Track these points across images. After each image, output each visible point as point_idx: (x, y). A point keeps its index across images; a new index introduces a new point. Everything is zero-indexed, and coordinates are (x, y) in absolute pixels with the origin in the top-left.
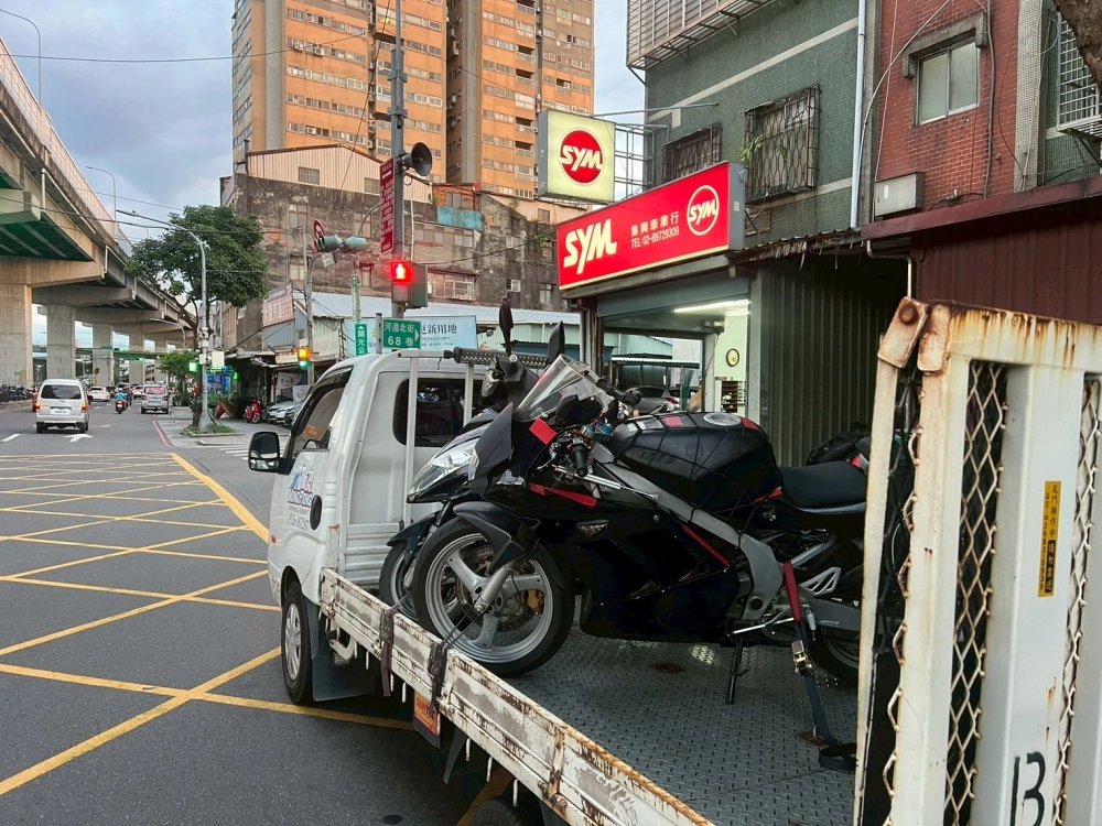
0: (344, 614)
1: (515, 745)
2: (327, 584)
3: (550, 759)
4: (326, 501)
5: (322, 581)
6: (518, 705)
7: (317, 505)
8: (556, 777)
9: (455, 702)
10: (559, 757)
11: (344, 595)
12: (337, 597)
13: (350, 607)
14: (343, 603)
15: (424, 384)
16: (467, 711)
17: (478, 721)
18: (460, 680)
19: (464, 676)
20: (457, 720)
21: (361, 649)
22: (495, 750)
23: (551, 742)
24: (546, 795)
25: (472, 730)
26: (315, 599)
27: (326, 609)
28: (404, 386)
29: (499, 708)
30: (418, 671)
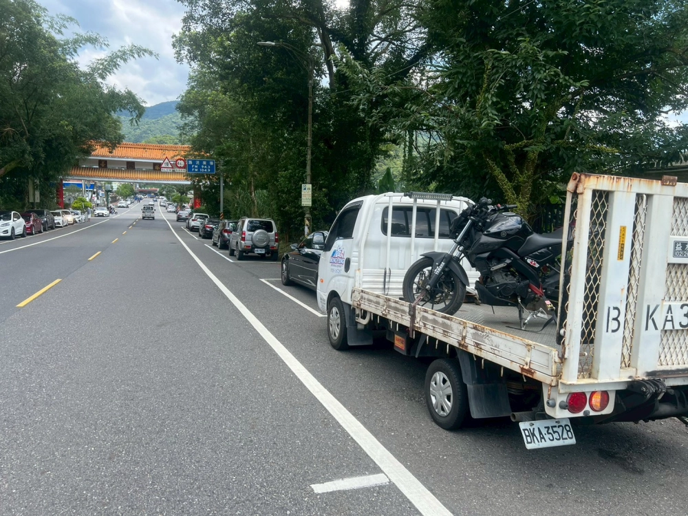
0: (366, 304)
1: (447, 332)
2: (356, 293)
3: (461, 333)
4: (353, 259)
5: (353, 292)
6: (448, 319)
7: (348, 263)
8: (464, 338)
9: (421, 324)
10: (465, 331)
11: (366, 296)
12: (362, 297)
13: (369, 300)
14: (365, 299)
15: (395, 208)
16: (427, 326)
17: (432, 328)
18: (423, 316)
19: (425, 314)
20: (423, 330)
21: (375, 316)
22: (439, 336)
23: (461, 327)
24: (460, 344)
25: (430, 333)
26: (349, 301)
27: (355, 303)
28: (386, 210)
29: (441, 322)
30: (404, 317)
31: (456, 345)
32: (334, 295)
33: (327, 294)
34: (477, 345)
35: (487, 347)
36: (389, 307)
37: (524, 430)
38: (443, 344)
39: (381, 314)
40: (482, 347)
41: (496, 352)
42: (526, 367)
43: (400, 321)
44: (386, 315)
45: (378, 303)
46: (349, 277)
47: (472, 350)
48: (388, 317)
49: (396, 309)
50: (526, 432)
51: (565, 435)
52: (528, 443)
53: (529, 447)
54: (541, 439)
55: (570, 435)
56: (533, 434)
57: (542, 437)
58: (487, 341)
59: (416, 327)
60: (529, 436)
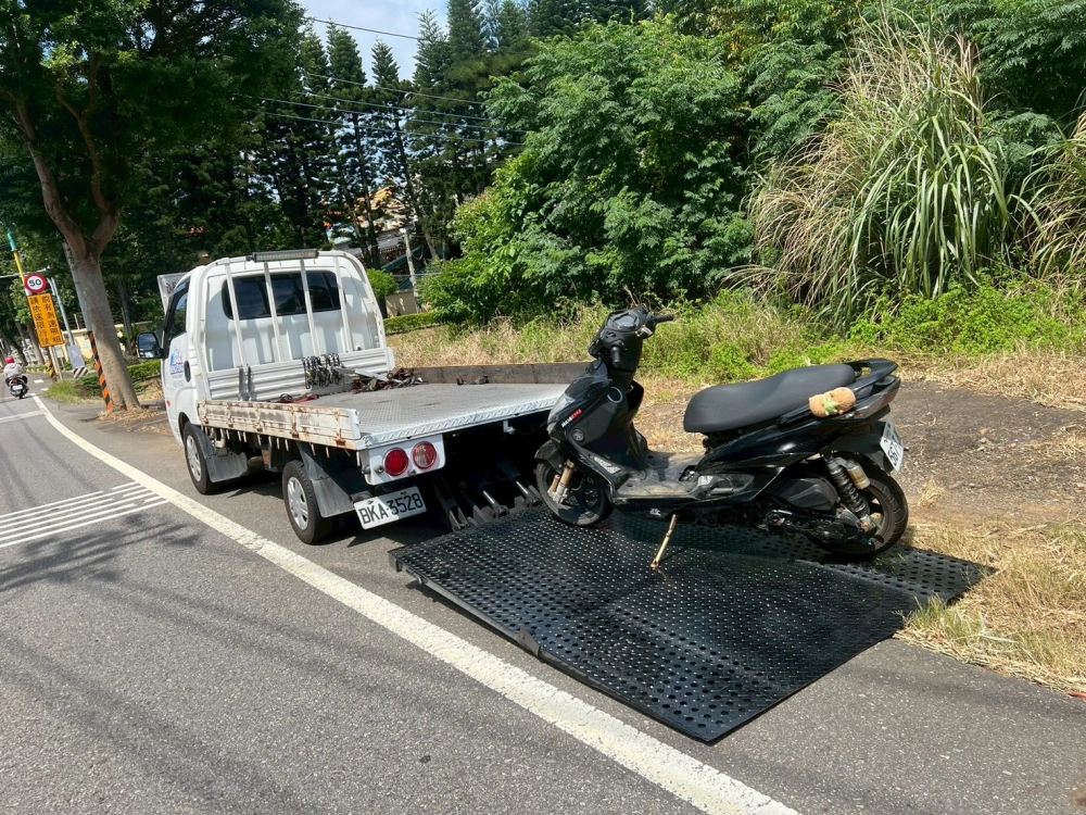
31: (291, 437)
32: (183, 419)
33: (177, 421)
34: (304, 430)
35: (311, 430)
36: (233, 413)
37: (360, 510)
38: (282, 440)
39: (227, 427)
40: (308, 430)
41: (319, 432)
42: (338, 438)
43: (245, 429)
44: (233, 426)
45: (222, 413)
46: (192, 388)
47: (303, 438)
48: (235, 428)
49: (239, 414)
50: (364, 513)
51: (412, 505)
52: (365, 522)
53: (366, 526)
54: (382, 515)
55: (419, 504)
56: (372, 512)
57: (383, 513)
58: (310, 422)
59: (259, 430)
60: (367, 515)
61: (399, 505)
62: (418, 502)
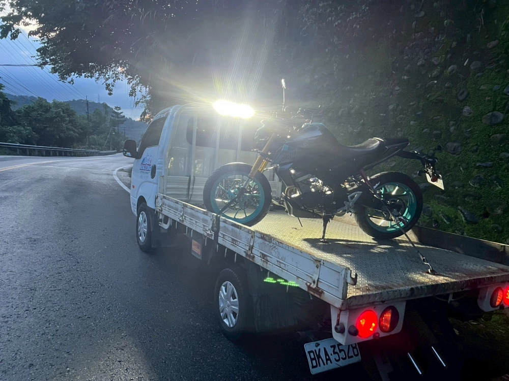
0: (167, 209)
1: (236, 241)
2: (159, 199)
3: (249, 242)
4: (157, 166)
5: (156, 198)
6: (238, 226)
7: (154, 169)
8: (251, 248)
10: (252, 241)
11: (166, 201)
13: (169, 206)
14: (166, 205)
21: (174, 221)
22: (228, 245)
23: (250, 236)
24: (247, 255)
26: (153, 207)
27: (158, 209)
29: (230, 229)
30: (198, 224)
31: (244, 255)
32: (142, 201)
33: (137, 200)
34: (264, 256)
35: (273, 260)
36: (186, 213)
37: (309, 352)
38: (231, 253)
39: (178, 220)
40: (269, 258)
41: (282, 265)
42: (314, 286)
43: (194, 228)
44: (183, 221)
45: (176, 209)
46: (154, 183)
47: (258, 261)
48: (185, 223)
49: (192, 216)
50: (313, 357)
51: (351, 354)
52: (313, 367)
53: (314, 371)
54: (327, 360)
55: (356, 353)
56: (319, 357)
57: (328, 359)
58: (274, 253)
59: (208, 234)
60: (315, 359)
61: (340, 351)
62: (355, 350)
